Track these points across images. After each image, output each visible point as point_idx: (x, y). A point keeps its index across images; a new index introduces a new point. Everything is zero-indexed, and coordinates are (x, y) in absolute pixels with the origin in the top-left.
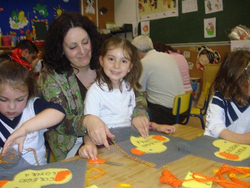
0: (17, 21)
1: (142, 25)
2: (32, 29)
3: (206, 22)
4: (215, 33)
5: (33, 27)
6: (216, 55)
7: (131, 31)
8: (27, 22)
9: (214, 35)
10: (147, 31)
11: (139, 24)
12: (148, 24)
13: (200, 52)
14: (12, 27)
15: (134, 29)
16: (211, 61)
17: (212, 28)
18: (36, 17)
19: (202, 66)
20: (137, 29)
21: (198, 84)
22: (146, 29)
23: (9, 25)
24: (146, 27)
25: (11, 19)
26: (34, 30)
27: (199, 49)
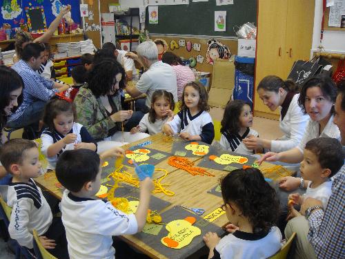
0: (10, 11)
1: (150, 10)
2: (26, 18)
3: (217, 14)
4: (225, 27)
5: (28, 16)
6: (225, 50)
7: (138, 15)
8: (21, 10)
9: (224, 29)
10: (155, 17)
11: (147, 9)
12: (156, 9)
13: (210, 45)
14: (4, 17)
15: (141, 14)
16: (221, 56)
17: (222, 21)
18: (30, 4)
19: (212, 60)
20: (145, 14)
21: (208, 79)
22: (154, 15)
23: (2, 15)
24: (155, 12)
25: (2, 8)
26: (29, 19)
27: (210, 42)
